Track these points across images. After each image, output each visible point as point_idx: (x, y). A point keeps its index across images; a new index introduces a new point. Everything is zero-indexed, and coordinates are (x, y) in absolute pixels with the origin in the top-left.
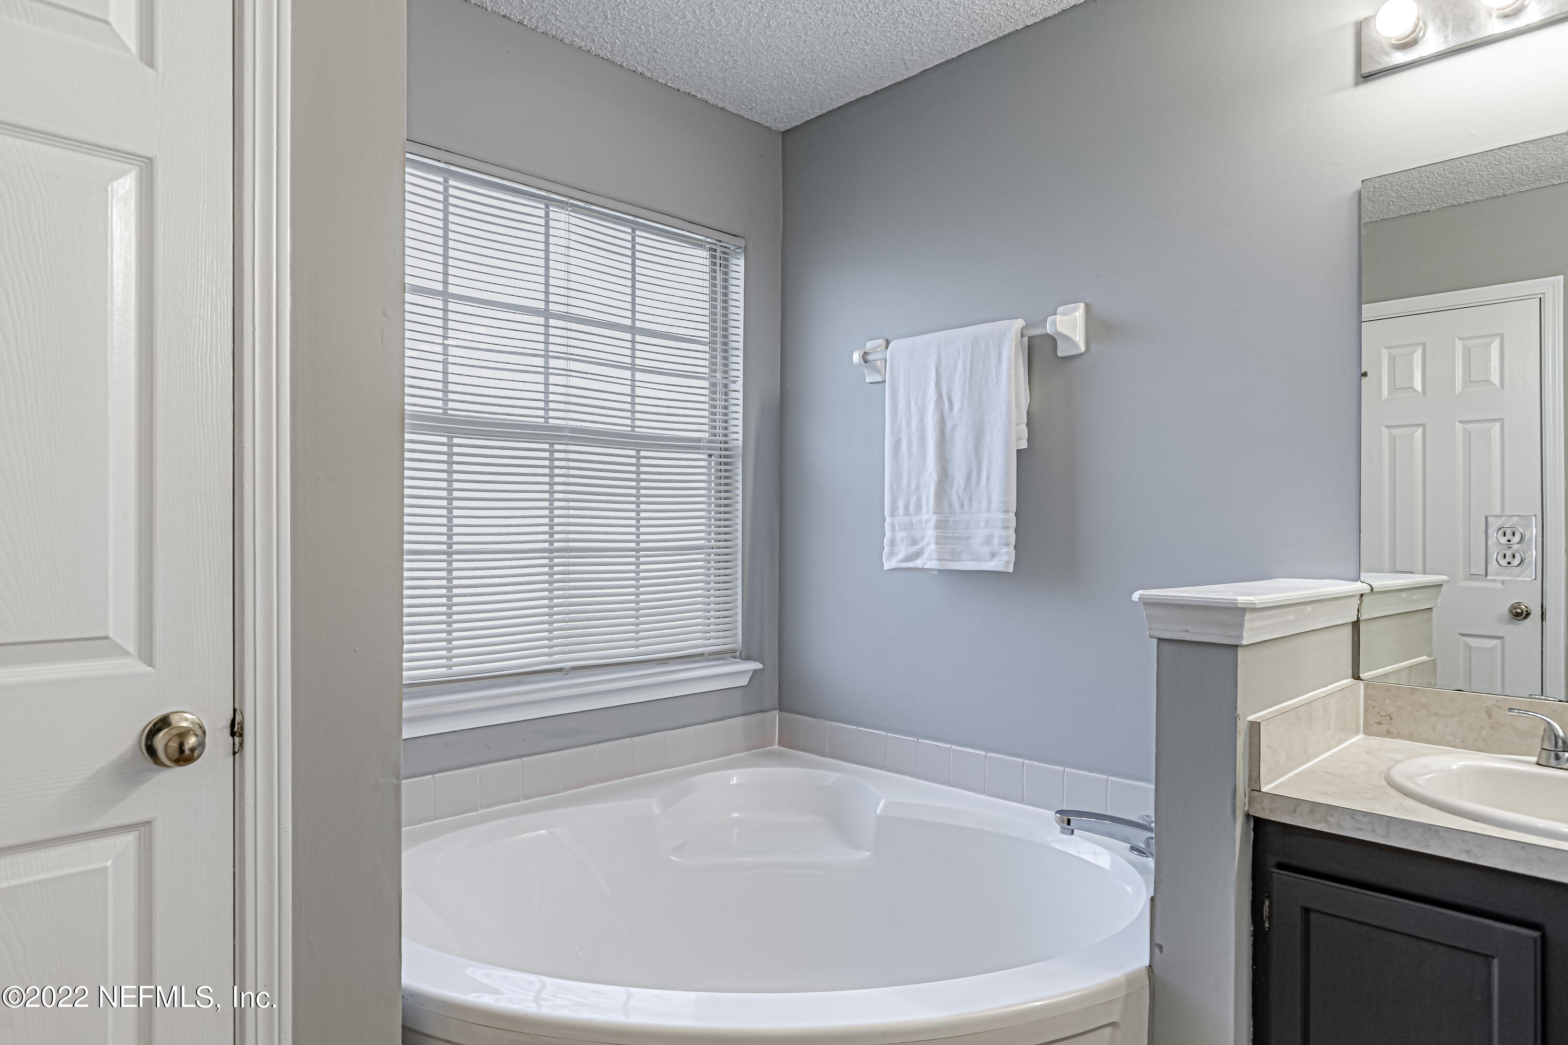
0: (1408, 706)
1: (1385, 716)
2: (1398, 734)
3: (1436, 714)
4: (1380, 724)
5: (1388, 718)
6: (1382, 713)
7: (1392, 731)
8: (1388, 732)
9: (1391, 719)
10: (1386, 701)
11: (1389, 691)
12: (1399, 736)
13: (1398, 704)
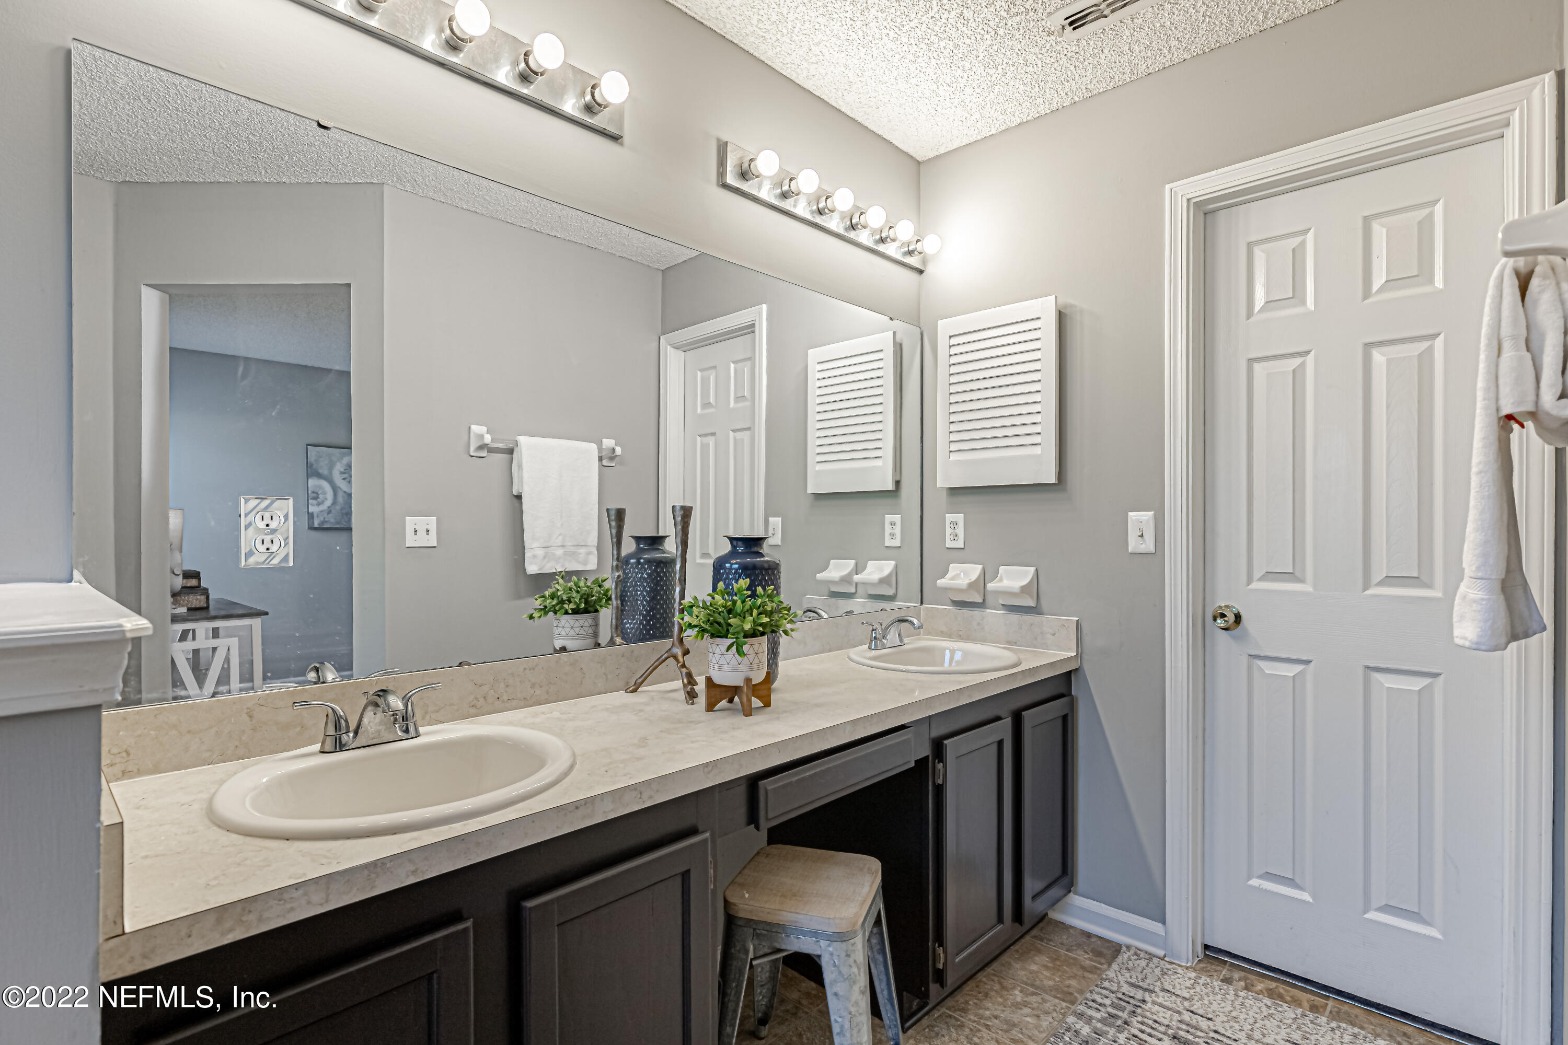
0: (152, 732)
1: (120, 753)
2: (139, 770)
3: (189, 732)
4: (112, 765)
5: (124, 754)
6: (114, 751)
7: (130, 769)
8: (124, 772)
9: (128, 754)
10: (121, 733)
11: (125, 719)
12: (140, 773)
13: (139, 732)
